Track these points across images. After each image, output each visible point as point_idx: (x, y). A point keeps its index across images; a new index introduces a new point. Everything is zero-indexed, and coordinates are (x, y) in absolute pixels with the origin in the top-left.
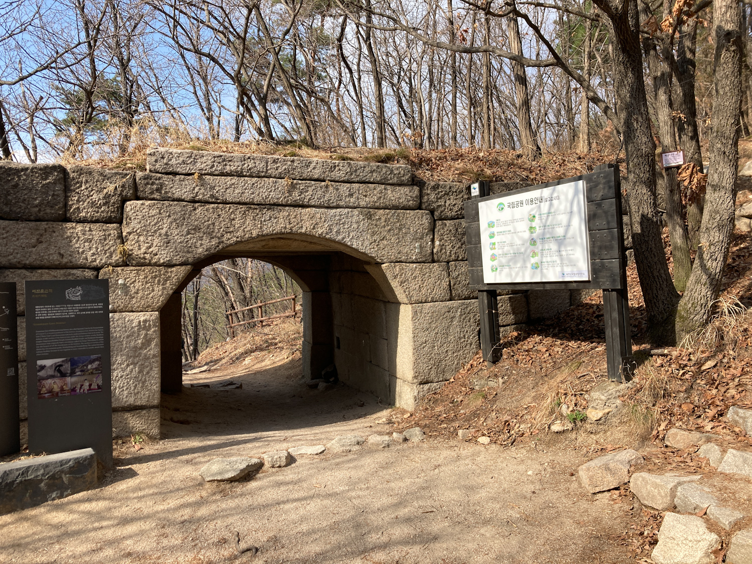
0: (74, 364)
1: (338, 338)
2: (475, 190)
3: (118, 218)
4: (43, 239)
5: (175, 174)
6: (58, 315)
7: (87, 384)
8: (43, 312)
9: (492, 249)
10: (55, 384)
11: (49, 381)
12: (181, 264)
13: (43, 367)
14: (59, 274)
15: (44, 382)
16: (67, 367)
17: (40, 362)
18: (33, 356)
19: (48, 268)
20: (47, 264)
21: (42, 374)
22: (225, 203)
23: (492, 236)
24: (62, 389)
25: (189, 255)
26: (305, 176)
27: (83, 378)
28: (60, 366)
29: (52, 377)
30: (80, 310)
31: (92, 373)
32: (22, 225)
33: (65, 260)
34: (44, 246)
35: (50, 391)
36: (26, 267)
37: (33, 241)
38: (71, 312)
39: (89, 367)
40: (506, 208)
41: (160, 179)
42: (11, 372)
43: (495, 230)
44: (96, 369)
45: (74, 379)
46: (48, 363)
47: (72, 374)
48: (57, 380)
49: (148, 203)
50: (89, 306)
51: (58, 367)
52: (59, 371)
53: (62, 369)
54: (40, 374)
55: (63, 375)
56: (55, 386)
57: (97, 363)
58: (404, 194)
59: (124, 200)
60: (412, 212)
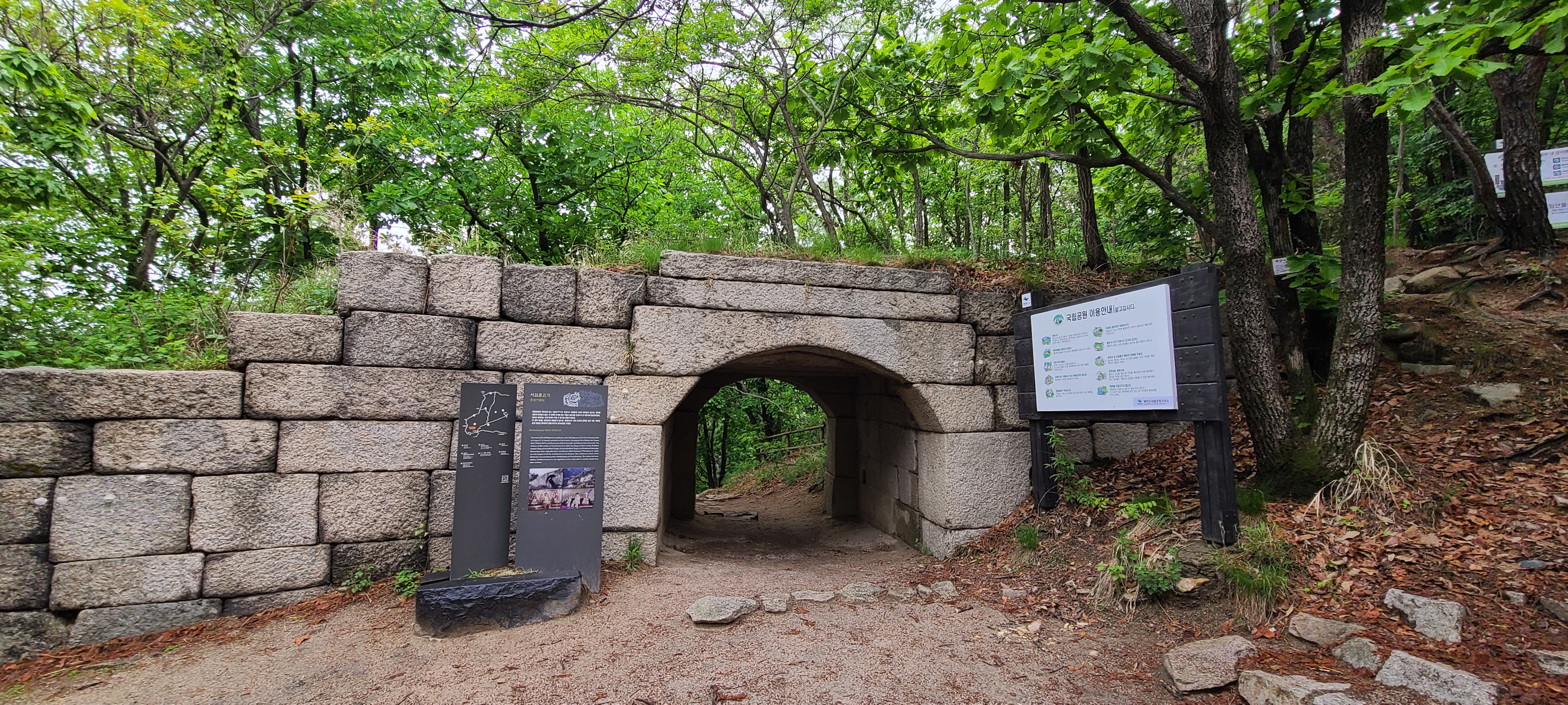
0: (566, 475)
1: (864, 471)
2: (1027, 300)
3: (627, 324)
4: (551, 343)
5: (686, 278)
6: (554, 422)
7: (578, 498)
8: (539, 417)
9: (1047, 370)
10: (545, 496)
11: (541, 492)
12: (688, 375)
13: (535, 477)
14: (564, 379)
15: (535, 492)
16: (559, 478)
17: (533, 471)
18: (526, 464)
19: (553, 373)
20: (553, 369)
21: (534, 483)
22: (738, 310)
23: (1047, 354)
24: (553, 502)
25: (696, 365)
26: (826, 282)
27: (574, 492)
28: (553, 476)
29: (544, 487)
30: (577, 418)
31: (584, 487)
32: (532, 327)
33: (570, 366)
34: (551, 349)
35: (541, 503)
36: (532, 371)
37: (542, 344)
38: (567, 419)
39: (582, 480)
40: (1064, 321)
41: (670, 283)
42: (505, 479)
43: (1051, 347)
44: (589, 483)
45: (566, 492)
46: (541, 472)
47: (564, 486)
48: (548, 491)
49: (657, 308)
50: (586, 414)
51: (550, 478)
52: (552, 482)
53: (554, 479)
54: (532, 483)
55: (555, 486)
56: (546, 498)
57: (590, 476)
58: (943, 305)
59: (633, 305)
60: (949, 326)
